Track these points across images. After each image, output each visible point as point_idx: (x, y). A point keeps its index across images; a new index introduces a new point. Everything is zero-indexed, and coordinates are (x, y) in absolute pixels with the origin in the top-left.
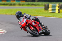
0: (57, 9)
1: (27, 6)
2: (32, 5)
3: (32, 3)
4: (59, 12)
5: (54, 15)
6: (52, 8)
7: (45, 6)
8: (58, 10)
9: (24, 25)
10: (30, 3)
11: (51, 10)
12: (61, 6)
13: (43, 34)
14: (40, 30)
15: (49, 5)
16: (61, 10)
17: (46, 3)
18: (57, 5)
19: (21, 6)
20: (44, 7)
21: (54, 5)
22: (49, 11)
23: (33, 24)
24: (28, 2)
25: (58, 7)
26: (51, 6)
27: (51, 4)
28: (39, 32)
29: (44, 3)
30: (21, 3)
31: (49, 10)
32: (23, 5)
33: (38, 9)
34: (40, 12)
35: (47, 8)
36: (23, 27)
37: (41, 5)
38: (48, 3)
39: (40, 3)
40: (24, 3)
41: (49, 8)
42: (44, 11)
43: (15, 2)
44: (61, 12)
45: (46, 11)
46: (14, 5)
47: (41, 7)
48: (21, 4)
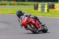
0: (46, 8)
1: (17, 6)
2: (22, 4)
3: (22, 3)
4: (48, 11)
5: (43, 14)
6: (41, 7)
7: (35, 5)
8: (47, 10)
9: (25, 23)
10: (20, 3)
11: (40, 9)
12: (50, 6)
13: (41, 32)
14: (39, 28)
15: (38, 5)
16: (50, 10)
17: (36, 3)
18: (46, 4)
19: (12, 6)
20: (33, 6)
21: (43, 5)
22: (39, 11)
23: (33, 22)
24: (18, 1)
25: (47, 7)
26: (41, 6)
27: (40, 4)
28: (39, 30)
29: (34, 3)
30: (12, 2)
31: (38, 9)
32: (13, 5)
33: (27, 8)
34: (30, 11)
35: (36, 8)
36: (24, 25)
37: (31, 5)
38: (37, 3)
39: (30, 3)
40: (15, 2)
41: (39, 8)
42: (34, 10)
43: (6, 2)
44: (50, 11)
45: (36, 11)
46: (5, 4)
47: (30, 6)
48: (12, 4)
